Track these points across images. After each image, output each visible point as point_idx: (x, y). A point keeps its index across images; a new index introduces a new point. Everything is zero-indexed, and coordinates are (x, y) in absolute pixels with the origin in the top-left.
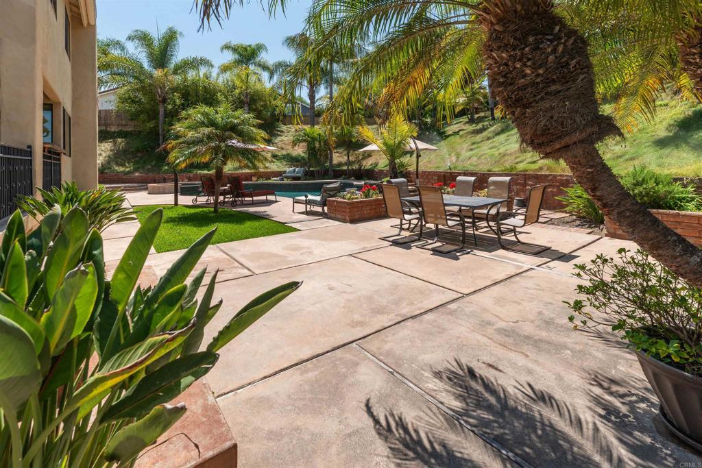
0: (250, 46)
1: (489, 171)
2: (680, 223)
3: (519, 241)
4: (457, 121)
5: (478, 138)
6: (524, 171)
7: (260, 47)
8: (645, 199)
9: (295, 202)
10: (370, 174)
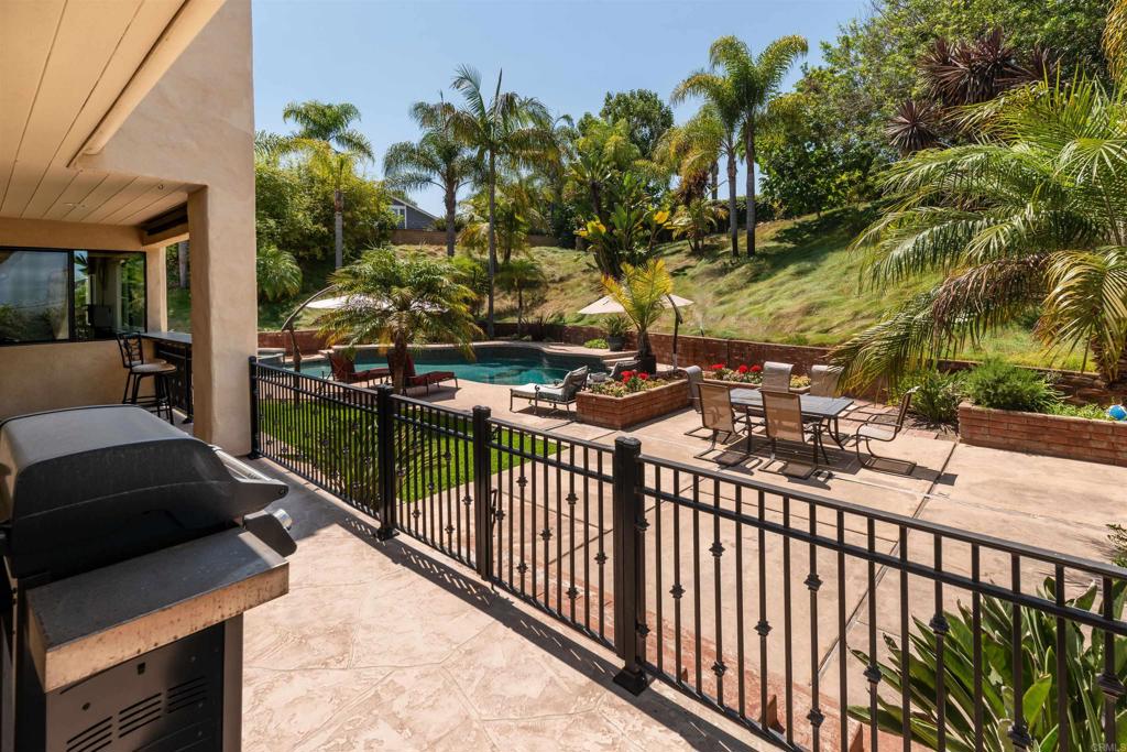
0: (330, 107)
1: (767, 341)
2: (1047, 428)
3: (873, 455)
4: (674, 250)
5: (723, 283)
6: (820, 345)
7: (347, 111)
8: (1009, 399)
9: (514, 394)
10: (555, 332)
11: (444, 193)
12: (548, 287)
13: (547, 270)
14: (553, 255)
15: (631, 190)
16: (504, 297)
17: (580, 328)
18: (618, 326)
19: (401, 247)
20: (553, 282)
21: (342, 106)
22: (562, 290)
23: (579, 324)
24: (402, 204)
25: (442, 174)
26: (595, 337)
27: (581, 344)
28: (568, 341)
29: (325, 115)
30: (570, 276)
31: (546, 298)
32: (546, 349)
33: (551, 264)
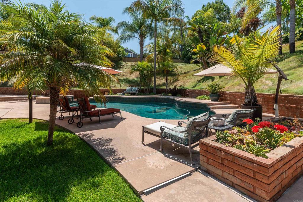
0: (106, 19)
7: (111, 20)
10: (182, 92)
11: (139, 41)
12: (180, 76)
13: (180, 70)
14: (181, 65)
15: (218, 30)
16: (162, 79)
17: (194, 90)
18: (215, 88)
19: (127, 63)
20: (182, 74)
21: (109, 18)
22: (185, 76)
23: (193, 89)
24: (132, 53)
25: (139, 34)
26: (202, 94)
27: (195, 98)
28: (187, 96)
29: (104, 21)
30: (188, 72)
31: (179, 79)
32: (177, 99)
33: (181, 68)
